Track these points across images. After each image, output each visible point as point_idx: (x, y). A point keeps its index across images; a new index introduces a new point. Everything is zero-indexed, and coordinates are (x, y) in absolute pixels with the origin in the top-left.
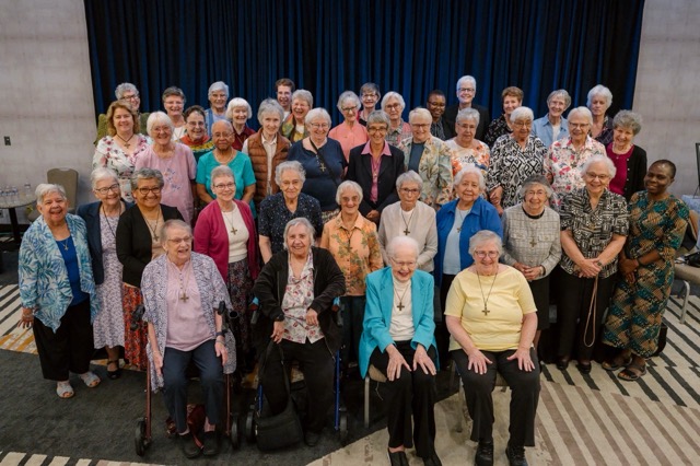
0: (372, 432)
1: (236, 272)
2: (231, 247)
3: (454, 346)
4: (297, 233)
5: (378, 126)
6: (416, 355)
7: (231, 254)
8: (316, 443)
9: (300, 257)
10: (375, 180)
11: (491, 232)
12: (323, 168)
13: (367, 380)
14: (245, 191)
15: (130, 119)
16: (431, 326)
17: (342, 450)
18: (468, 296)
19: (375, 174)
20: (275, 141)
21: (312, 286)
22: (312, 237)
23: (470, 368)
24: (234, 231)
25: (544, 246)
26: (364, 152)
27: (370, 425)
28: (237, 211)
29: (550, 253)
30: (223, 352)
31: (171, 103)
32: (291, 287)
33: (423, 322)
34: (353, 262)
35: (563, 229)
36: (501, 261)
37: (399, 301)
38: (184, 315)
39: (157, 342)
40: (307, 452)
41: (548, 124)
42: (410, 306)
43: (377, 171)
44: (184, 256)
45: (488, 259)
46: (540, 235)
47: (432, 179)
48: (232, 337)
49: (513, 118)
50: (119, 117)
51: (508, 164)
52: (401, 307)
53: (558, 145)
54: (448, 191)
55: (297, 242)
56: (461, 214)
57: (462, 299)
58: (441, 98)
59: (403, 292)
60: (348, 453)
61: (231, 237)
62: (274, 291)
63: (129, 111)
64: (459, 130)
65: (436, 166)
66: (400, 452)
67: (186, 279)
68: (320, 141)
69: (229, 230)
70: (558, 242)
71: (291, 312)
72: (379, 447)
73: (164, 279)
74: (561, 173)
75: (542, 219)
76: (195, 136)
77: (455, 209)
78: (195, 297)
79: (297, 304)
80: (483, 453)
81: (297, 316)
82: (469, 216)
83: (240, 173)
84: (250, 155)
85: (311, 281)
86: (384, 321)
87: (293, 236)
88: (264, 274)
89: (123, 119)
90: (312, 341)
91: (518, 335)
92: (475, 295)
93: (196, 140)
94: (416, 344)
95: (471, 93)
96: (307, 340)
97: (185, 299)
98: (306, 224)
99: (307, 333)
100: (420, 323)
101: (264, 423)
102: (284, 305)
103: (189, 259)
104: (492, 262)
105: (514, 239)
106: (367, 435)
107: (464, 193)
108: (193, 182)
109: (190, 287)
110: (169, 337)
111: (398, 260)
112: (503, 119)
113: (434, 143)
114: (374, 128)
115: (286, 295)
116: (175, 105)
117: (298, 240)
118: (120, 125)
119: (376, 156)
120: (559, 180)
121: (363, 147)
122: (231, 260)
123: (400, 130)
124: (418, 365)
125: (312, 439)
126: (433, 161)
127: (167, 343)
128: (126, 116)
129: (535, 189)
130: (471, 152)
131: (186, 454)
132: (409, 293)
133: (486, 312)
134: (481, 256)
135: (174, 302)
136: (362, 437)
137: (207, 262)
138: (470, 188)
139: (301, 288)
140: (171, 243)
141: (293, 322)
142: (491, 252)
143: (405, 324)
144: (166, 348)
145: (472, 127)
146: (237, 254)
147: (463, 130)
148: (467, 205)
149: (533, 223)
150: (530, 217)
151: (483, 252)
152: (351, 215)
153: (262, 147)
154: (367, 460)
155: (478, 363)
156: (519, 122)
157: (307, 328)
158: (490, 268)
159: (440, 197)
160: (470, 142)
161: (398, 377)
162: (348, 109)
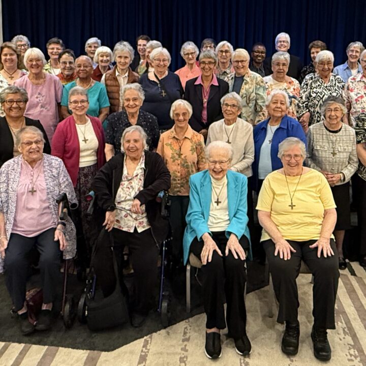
0: (192, 316)
1: (86, 176)
2: (82, 154)
3: (265, 238)
4: (132, 138)
5: (207, 60)
6: (228, 243)
7: (81, 160)
8: (140, 325)
9: (134, 159)
10: (205, 105)
11: (296, 139)
12: (164, 94)
13: (188, 268)
14: (100, 113)
15: (15, 57)
16: (245, 219)
17: (163, 332)
18: (277, 192)
19: (205, 100)
20: (127, 74)
21: (142, 182)
22: (145, 142)
23: (276, 254)
24: (85, 141)
25: (343, 156)
26: (197, 83)
27: (191, 310)
28: (89, 124)
29: (349, 163)
30: (60, 238)
31: (53, 49)
32: (125, 183)
33: (237, 216)
34: (183, 166)
35: (358, 142)
36: (305, 164)
37: (216, 198)
38: (30, 206)
39: (5, 229)
40: (131, 332)
41: (347, 68)
42: (226, 202)
43: (207, 97)
44: (35, 156)
45: (293, 161)
46: (339, 147)
47: (250, 105)
48: (73, 226)
49: (317, 60)
50: (6, 55)
51: (314, 95)
52: (218, 202)
53: (354, 79)
54: (263, 114)
55: (131, 146)
56: (272, 129)
57: (272, 195)
58: (261, 48)
59: (220, 189)
60: (168, 333)
61: (82, 145)
62: (109, 187)
63: (15, 51)
64: (275, 68)
65: (254, 94)
66: (214, 333)
67: (35, 176)
68: (162, 73)
69: (81, 139)
70: (355, 153)
71: (123, 205)
72: (197, 329)
73: (18, 175)
74: (356, 100)
75: (340, 133)
76: (66, 73)
77: (267, 126)
78: (42, 191)
79: (128, 197)
80: (290, 335)
81: (127, 208)
82: (278, 129)
83: (96, 97)
84: (107, 85)
85: (142, 178)
86: (203, 214)
87: (129, 141)
88: (102, 171)
89: (8, 57)
90: (140, 230)
91: (320, 227)
92: (283, 192)
93: (67, 76)
94: (230, 233)
95: (285, 44)
96: (135, 229)
97: (33, 192)
98: (140, 132)
99: (135, 224)
100: (234, 216)
101: (93, 305)
102: (117, 199)
103: (41, 159)
104: (298, 165)
105: (317, 150)
106: (187, 318)
107: (274, 110)
108: (59, 105)
109: (38, 183)
110: (15, 225)
111: (211, 159)
112: (312, 66)
113: (252, 76)
114: (204, 62)
115: (120, 189)
116: (55, 50)
117: (132, 144)
118: (6, 61)
119: (206, 86)
120: (356, 105)
121: (196, 79)
122: (81, 165)
123: (228, 71)
124: (230, 251)
125: (138, 320)
126: (251, 90)
127: (13, 230)
128: (11, 55)
129: (332, 107)
130: (285, 85)
131: (22, 331)
132: (225, 190)
133: (292, 206)
134: (288, 159)
135: (23, 194)
136: (183, 320)
137: (56, 161)
138: (279, 105)
139: (133, 184)
140: (24, 146)
141: (124, 213)
142: (296, 156)
143: (222, 217)
144: (12, 235)
145: (284, 65)
146: (87, 160)
147: (277, 68)
148: (277, 121)
149: (333, 137)
150: (330, 131)
151: (289, 156)
152: (181, 128)
153: (115, 79)
154: (183, 341)
155: (284, 250)
156: (322, 63)
157: (136, 219)
158: (296, 170)
159: (257, 119)
160: (283, 77)
161: (210, 261)
162: (188, 54)
